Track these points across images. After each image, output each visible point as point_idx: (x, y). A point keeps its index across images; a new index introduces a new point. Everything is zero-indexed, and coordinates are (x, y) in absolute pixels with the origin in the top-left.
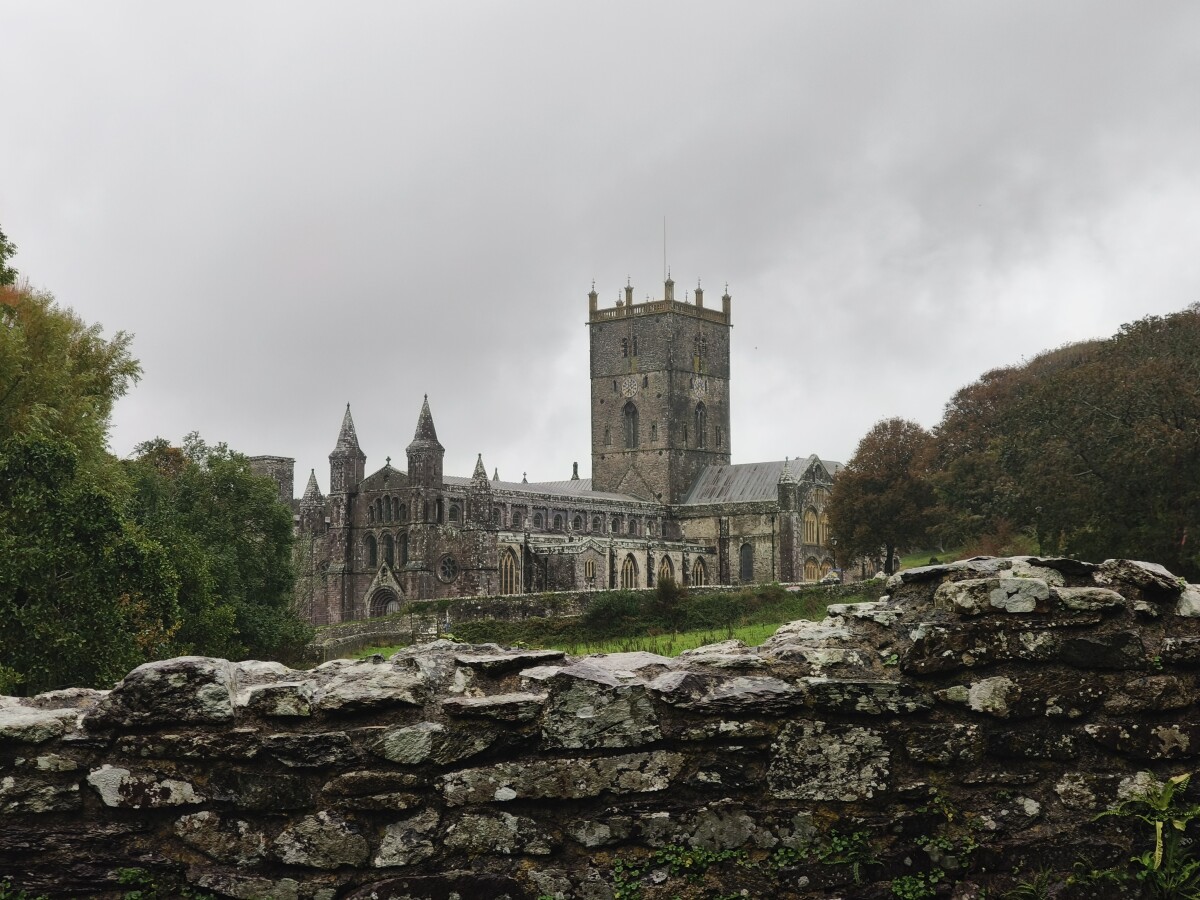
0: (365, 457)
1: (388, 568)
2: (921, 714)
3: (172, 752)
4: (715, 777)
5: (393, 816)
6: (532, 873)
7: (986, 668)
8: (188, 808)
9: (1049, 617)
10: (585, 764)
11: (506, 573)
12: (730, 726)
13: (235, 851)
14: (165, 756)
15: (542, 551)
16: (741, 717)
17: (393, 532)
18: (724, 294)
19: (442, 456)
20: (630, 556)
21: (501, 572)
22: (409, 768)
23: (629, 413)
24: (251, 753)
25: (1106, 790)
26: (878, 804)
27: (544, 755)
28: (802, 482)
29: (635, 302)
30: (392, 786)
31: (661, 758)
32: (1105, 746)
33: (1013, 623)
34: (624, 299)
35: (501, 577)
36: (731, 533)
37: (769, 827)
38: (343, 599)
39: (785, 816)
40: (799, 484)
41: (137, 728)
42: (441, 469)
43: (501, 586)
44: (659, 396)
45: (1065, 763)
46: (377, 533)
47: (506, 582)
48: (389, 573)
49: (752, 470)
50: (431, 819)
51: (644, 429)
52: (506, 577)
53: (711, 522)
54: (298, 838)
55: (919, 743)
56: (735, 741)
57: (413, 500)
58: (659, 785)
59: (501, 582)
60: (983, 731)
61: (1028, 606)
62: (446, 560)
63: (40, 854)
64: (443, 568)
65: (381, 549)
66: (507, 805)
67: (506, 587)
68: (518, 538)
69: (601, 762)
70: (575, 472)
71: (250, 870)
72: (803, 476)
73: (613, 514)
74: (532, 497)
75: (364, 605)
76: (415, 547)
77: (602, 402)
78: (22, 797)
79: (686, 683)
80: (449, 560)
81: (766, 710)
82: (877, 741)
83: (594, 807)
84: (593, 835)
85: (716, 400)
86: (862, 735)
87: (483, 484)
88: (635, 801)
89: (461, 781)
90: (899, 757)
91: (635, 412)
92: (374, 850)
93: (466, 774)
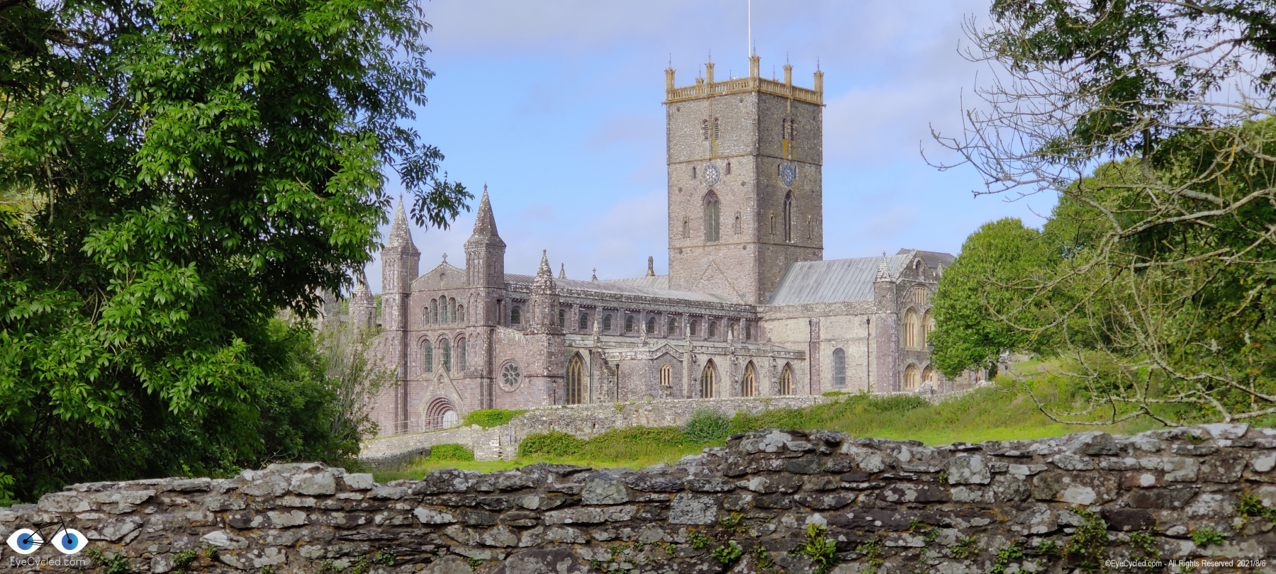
0: (419, 254)
1: (445, 374)
2: (730, 491)
3: (445, 504)
4: (649, 515)
5: (526, 528)
6: (579, 551)
7: (757, 473)
8: (450, 524)
9: (783, 453)
10: (598, 510)
11: (574, 380)
12: (654, 496)
13: (468, 540)
14: (441, 504)
15: (614, 357)
16: (660, 492)
17: (450, 336)
18: (815, 70)
19: (503, 253)
20: (710, 361)
21: (568, 380)
22: (532, 510)
23: (709, 202)
24: (474, 504)
25: (801, 520)
26: (711, 526)
27: (583, 506)
28: (900, 279)
29: (716, 80)
30: (526, 517)
31: (628, 508)
32: (803, 503)
33: (767, 456)
34: (705, 76)
35: (568, 384)
36: (822, 337)
37: (669, 534)
38: (397, 408)
39: (674, 529)
40: (898, 282)
41: (432, 494)
42: (502, 266)
43: (568, 395)
44: (743, 184)
45: (786, 509)
46: (432, 337)
47: (574, 390)
48: (446, 380)
49: (847, 265)
50: (540, 529)
51: (726, 219)
52: (574, 385)
53: (803, 323)
54: (491, 535)
55: (728, 502)
56: (657, 502)
57: (472, 300)
58: (627, 518)
59: (568, 390)
60: (754, 498)
61: (775, 449)
62: (508, 366)
63: (397, 540)
64: (505, 375)
65: (437, 354)
66: (568, 525)
67: (574, 395)
68: (586, 342)
69: (605, 509)
70: (651, 268)
71: (474, 547)
72: (902, 273)
73: (691, 315)
74: (602, 297)
75: (419, 416)
76: (475, 352)
77: (680, 190)
78: (391, 519)
79: (637, 480)
80: (511, 366)
81: (669, 490)
82: (712, 502)
83: (601, 525)
84: (600, 535)
85: (807, 188)
86: (705, 499)
87: (548, 283)
88: (617, 524)
89: (551, 516)
90: (721, 507)
91: (717, 202)
92: (519, 540)
93: (553, 513)
